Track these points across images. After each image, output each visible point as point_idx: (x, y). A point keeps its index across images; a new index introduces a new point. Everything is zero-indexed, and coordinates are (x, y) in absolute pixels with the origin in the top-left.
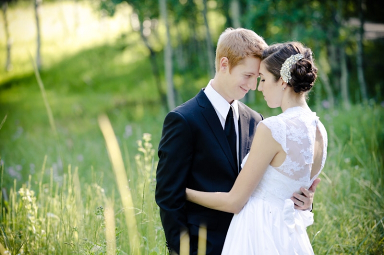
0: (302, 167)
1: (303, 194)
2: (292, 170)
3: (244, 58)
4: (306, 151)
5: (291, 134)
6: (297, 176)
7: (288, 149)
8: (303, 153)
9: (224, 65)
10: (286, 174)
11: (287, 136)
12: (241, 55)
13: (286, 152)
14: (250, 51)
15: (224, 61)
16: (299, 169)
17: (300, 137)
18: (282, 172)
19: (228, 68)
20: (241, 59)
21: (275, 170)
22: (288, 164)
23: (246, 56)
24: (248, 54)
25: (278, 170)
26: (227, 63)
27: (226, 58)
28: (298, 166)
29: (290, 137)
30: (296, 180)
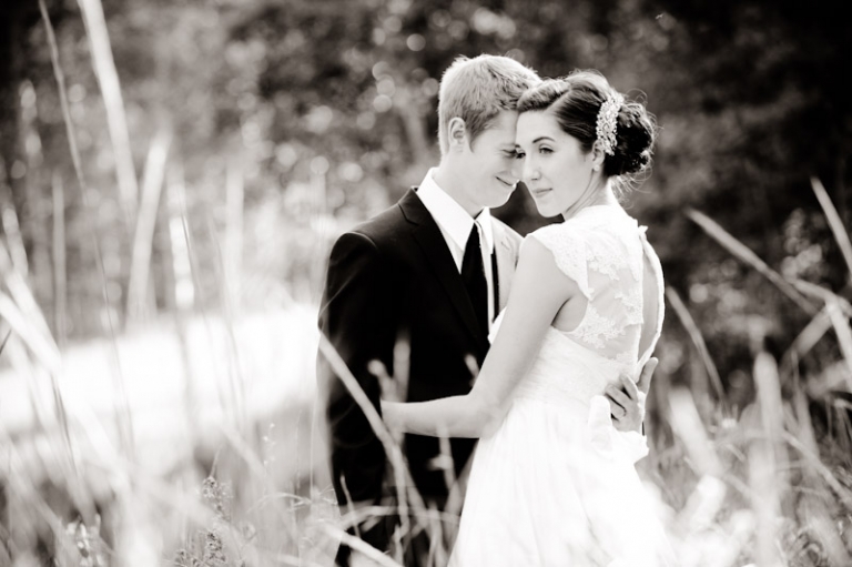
0: (622, 331)
1: (624, 391)
2: (601, 336)
3: (498, 113)
4: (628, 295)
5: (595, 259)
6: (611, 350)
7: (592, 290)
8: (621, 299)
9: (457, 135)
10: (589, 347)
11: (588, 262)
12: (489, 109)
13: (588, 296)
14: (507, 98)
15: (456, 127)
16: (615, 334)
17: (613, 266)
18: (580, 341)
19: (466, 139)
20: (491, 116)
21: (566, 338)
22: (593, 323)
23: (500, 108)
24: (503, 103)
25: (572, 338)
26: (463, 129)
27: (460, 120)
28: (613, 327)
29: (594, 266)
30: (610, 358)
